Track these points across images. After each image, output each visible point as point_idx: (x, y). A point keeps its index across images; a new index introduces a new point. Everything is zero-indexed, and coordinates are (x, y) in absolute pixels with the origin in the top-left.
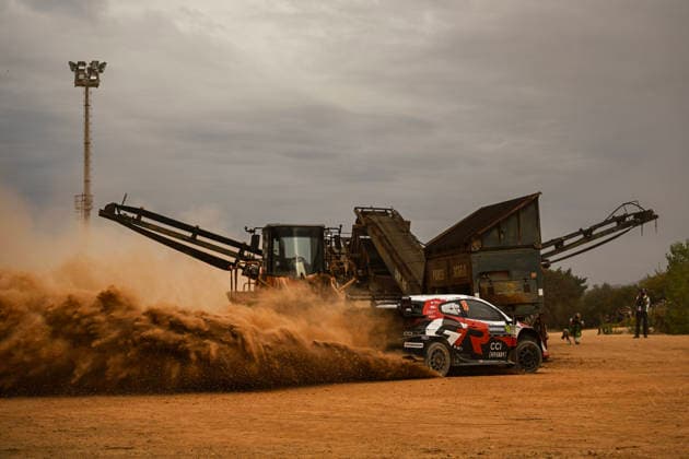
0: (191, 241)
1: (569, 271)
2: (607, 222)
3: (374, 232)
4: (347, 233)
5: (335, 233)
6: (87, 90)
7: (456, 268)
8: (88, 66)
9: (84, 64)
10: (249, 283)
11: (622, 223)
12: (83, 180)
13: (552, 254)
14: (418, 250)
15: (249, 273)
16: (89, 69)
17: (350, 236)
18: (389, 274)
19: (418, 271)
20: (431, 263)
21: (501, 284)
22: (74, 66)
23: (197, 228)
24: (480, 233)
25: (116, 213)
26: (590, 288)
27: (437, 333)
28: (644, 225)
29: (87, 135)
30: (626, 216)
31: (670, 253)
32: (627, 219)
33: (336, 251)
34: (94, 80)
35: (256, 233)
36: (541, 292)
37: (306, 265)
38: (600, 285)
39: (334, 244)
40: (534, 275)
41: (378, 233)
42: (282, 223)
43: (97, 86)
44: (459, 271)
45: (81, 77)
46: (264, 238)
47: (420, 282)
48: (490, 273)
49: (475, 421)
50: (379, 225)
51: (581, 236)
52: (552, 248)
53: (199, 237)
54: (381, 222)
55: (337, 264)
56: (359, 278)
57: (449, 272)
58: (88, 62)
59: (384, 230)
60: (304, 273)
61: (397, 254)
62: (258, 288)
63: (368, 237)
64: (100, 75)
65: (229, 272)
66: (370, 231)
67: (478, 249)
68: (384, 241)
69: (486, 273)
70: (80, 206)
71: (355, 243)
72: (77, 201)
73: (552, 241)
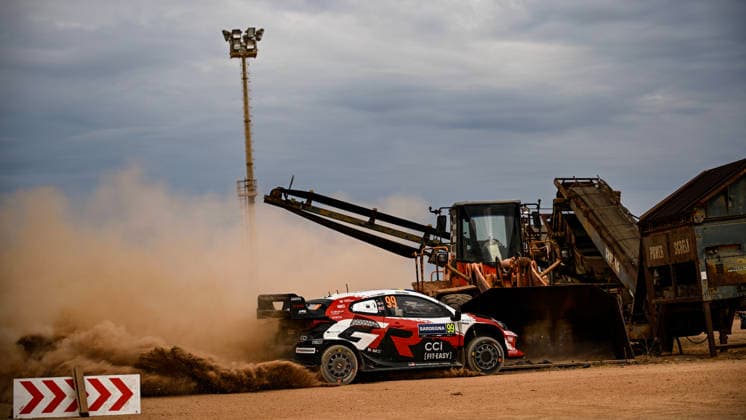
0: (368, 226)
3: (578, 206)
4: (547, 208)
5: (533, 209)
6: (244, 61)
7: (677, 244)
8: (244, 34)
9: (239, 32)
10: (438, 272)
12: (245, 163)
14: (631, 225)
15: (437, 261)
16: (245, 37)
17: (551, 212)
18: (598, 254)
19: (632, 249)
20: (647, 240)
21: (732, 259)
22: (227, 35)
23: (375, 211)
24: (702, 201)
25: (283, 198)
27: (339, 336)
29: (246, 112)
33: (536, 230)
34: (251, 50)
35: (442, 214)
37: (501, 249)
39: (532, 223)
41: (583, 207)
42: (470, 201)
43: (255, 56)
44: (681, 247)
45: (237, 46)
46: (452, 218)
47: (636, 261)
48: (717, 247)
50: (584, 197)
53: (377, 222)
54: (586, 194)
55: (538, 245)
56: (563, 260)
57: (669, 249)
58: (243, 30)
59: (589, 204)
60: (500, 257)
61: (607, 231)
62: (448, 277)
63: (572, 212)
64: (258, 43)
65: (414, 260)
66: (573, 205)
67: (702, 220)
68: (590, 215)
69: (713, 248)
70: (243, 192)
71: (556, 220)
72: (239, 188)
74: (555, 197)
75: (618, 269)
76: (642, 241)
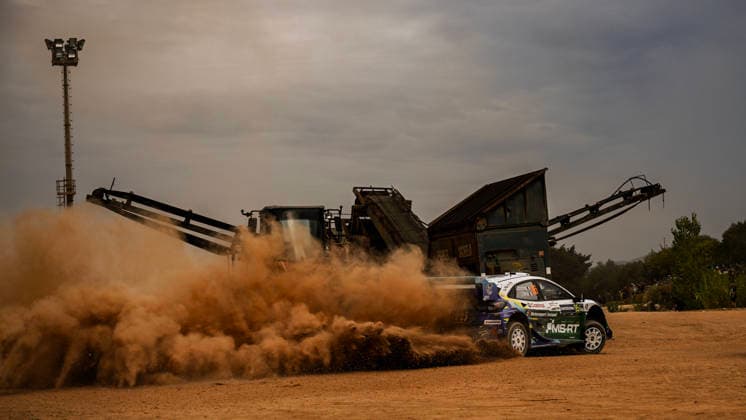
0: (184, 226)
1: (573, 248)
2: (613, 197)
3: (374, 213)
4: (347, 215)
5: (335, 214)
6: (65, 70)
7: (460, 248)
8: (65, 43)
9: (61, 41)
11: (629, 198)
12: (64, 164)
13: (557, 231)
14: (421, 230)
16: (66, 47)
17: (349, 217)
20: (435, 244)
21: (509, 263)
22: (50, 44)
23: (190, 212)
24: (485, 211)
25: (105, 198)
26: (594, 265)
28: (652, 199)
29: (67, 117)
30: (633, 190)
31: (675, 228)
32: (634, 194)
33: (335, 233)
34: (72, 59)
35: (253, 217)
36: (549, 271)
38: (604, 262)
39: (333, 226)
40: (541, 253)
41: (378, 214)
42: (279, 206)
43: (75, 64)
44: (464, 251)
45: (59, 54)
46: (261, 220)
48: (496, 252)
49: (489, 403)
50: (379, 205)
51: (588, 212)
52: (558, 225)
53: (192, 222)
54: (381, 202)
57: (453, 253)
58: (65, 40)
59: (384, 211)
60: (304, 256)
61: (399, 235)
63: (368, 218)
64: (79, 52)
66: (370, 212)
67: (483, 228)
68: (385, 221)
69: (492, 253)
70: (62, 191)
71: (354, 224)
72: (58, 187)
73: (558, 218)
74: (353, 203)
76: (430, 246)
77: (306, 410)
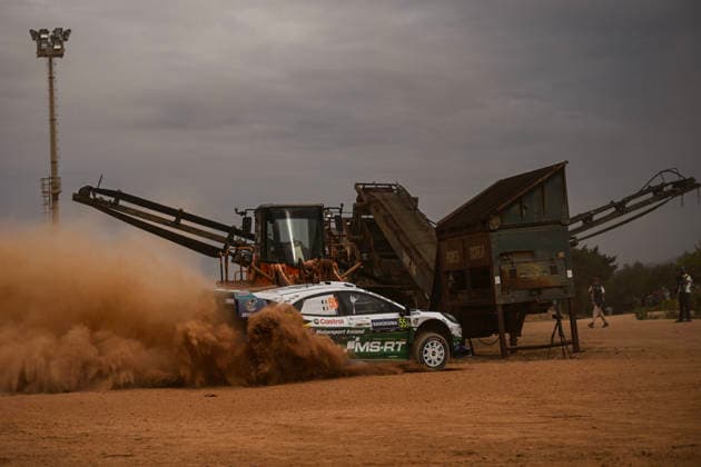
0: (174, 226)
1: (596, 249)
2: (642, 193)
3: (377, 211)
4: (348, 213)
5: (336, 213)
6: (50, 61)
7: (472, 249)
8: (51, 33)
9: (46, 32)
10: (241, 271)
11: (659, 193)
12: (49, 161)
13: (579, 230)
14: (429, 230)
15: (242, 261)
16: (52, 37)
17: (351, 216)
18: (396, 257)
19: (429, 253)
20: (443, 245)
21: (525, 265)
22: (35, 35)
23: (181, 211)
24: (499, 209)
25: (92, 196)
26: (620, 268)
28: (685, 194)
29: (52, 111)
30: (664, 185)
32: (665, 189)
33: (335, 233)
34: (58, 50)
35: (248, 215)
36: (570, 274)
37: (304, 250)
38: (631, 264)
39: (333, 226)
40: (561, 255)
41: (381, 211)
42: (275, 203)
43: (61, 56)
44: (476, 252)
45: (44, 46)
46: (256, 220)
47: (432, 265)
48: (511, 253)
50: (383, 202)
51: (613, 209)
52: (580, 223)
53: (183, 222)
54: (386, 200)
55: (338, 248)
56: (363, 263)
57: (465, 254)
58: (51, 30)
59: (388, 208)
60: (303, 258)
61: (405, 235)
62: (252, 277)
63: (371, 217)
64: (65, 43)
65: (218, 259)
66: (373, 210)
67: (497, 227)
68: (389, 219)
69: (506, 254)
70: (47, 190)
71: (356, 223)
72: (44, 185)
73: (580, 215)
74: (355, 201)
75: (414, 272)
76: (438, 246)
77: (305, 425)
